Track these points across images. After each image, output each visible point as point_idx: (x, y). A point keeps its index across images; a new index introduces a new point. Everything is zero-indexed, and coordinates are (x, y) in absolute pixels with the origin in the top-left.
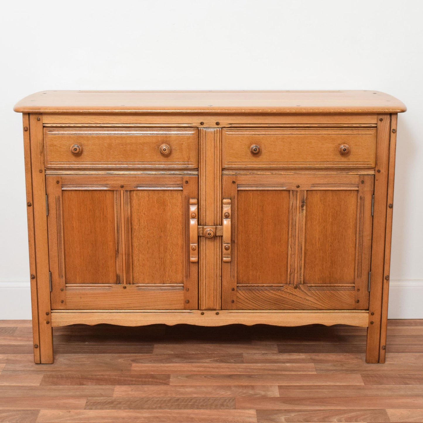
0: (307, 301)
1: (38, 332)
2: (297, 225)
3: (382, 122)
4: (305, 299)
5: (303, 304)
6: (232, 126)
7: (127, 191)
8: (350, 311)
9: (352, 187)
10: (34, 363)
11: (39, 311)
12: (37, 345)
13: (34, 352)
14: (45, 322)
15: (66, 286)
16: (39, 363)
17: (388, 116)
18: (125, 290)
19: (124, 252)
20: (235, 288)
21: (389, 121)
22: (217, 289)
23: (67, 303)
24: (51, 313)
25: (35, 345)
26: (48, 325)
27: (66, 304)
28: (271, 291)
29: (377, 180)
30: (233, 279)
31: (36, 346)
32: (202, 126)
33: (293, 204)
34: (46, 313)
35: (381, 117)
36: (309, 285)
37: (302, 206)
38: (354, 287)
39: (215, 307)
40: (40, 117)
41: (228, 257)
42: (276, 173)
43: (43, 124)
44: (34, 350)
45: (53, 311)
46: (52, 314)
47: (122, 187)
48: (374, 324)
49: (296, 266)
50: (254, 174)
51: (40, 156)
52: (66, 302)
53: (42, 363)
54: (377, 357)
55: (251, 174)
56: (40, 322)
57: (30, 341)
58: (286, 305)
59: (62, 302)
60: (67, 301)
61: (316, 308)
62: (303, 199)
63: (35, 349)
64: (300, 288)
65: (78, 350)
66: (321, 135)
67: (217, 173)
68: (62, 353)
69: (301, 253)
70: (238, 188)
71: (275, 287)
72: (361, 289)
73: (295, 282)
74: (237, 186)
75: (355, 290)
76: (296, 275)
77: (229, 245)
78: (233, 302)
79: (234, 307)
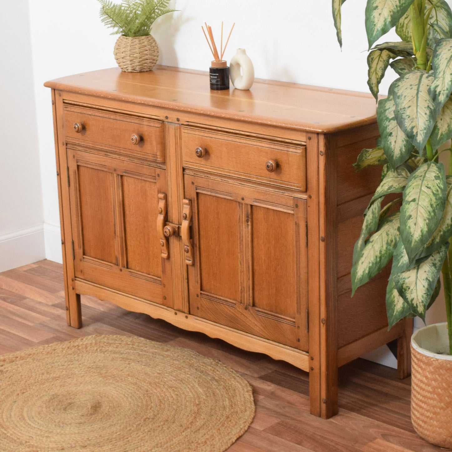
0: (256, 326)
1: (68, 295)
2: (244, 241)
3: (311, 141)
4: (254, 323)
5: (253, 329)
6: (189, 124)
7: (118, 175)
8: (293, 349)
9: (288, 210)
10: (67, 324)
11: (68, 276)
12: (68, 307)
14: (72, 287)
15: (84, 258)
16: (69, 325)
17: (316, 135)
18: (121, 273)
19: (119, 236)
20: (199, 294)
21: (316, 142)
22: (184, 291)
23: (85, 274)
24: (75, 280)
25: (66, 307)
26: (74, 290)
28: (227, 306)
29: (309, 207)
30: (197, 284)
32: (166, 120)
33: (240, 216)
34: (72, 279)
35: (309, 135)
36: (257, 309)
37: (247, 221)
38: (294, 322)
39: (184, 310)
40: (61, 92)
41: (189, 260)
42: (225, 181)
43: (63, 100)
45: (76, 278)
47: (115, 170)
48: (314, 371)
49: (245, 285)
50: (208, 178)
51: (62, 130)
53: (71, 326)
54: (318, 410)
55: (205, 177)
56: (68, 286)
58: (239, 326)
59: (81, 271)
60: (84, 272)
61: (264, 336)
62: (248, 214)
64: (249, 310)
66: (256, 146)
67: (179, 170)
69: (249, 272)
70: (196, 189)
71: (229, 303)
72: (300, 327)
73: (245, 302)
74: (196, 188)
75: (295, 326)
76: (245, 294)
77: (189, 248)
78: (198, 308)
79: (199, 315)
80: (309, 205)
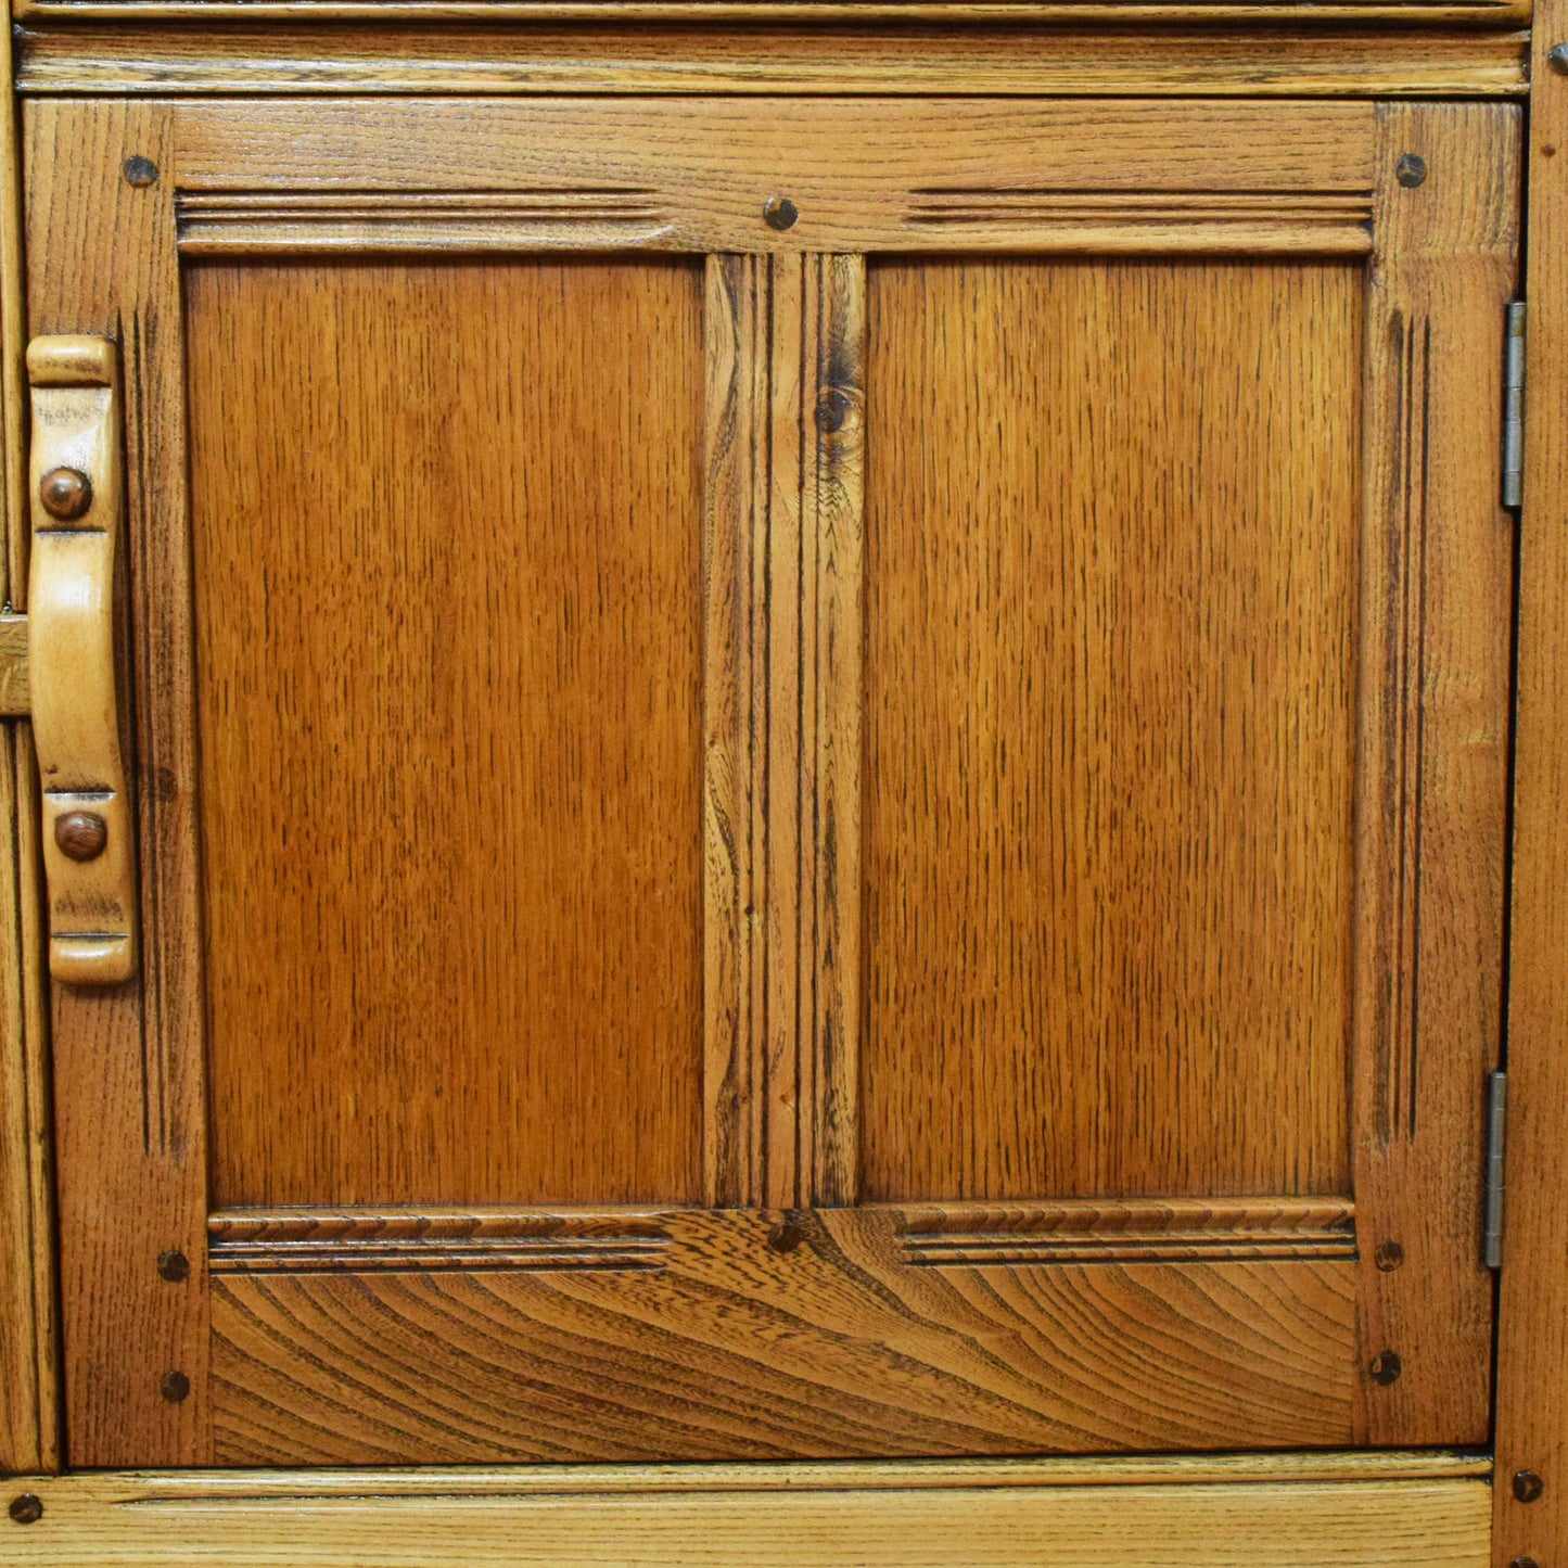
0: (897, 1376)
4: (879, 1349)
5: (862, 1405)
8: (1313, 1463)
9: (1308, 221)
20: (195, 1251)
29: (1549, 152)
33: (734, 391)
36: (914, 1211)
37: (829, 417)
38: (1348, 1223)
41: (100, 936)
49: (781, 1022)
55: (308, 85)
58: (691, 1419)
61: (988, 1437)
62: (836, 347)
64: (824, 1246)
69: (831, 894)
70: (182, 226)
71: (574, 1242)
72: (1411, 1247)
73: (780, 1183)
74: (179, 208)
75: (1356, 1255)
76: (782, 1115)
77: (106, 805)
78: (177, 1387)
79: (190, 1444)
80: (1554, 141)
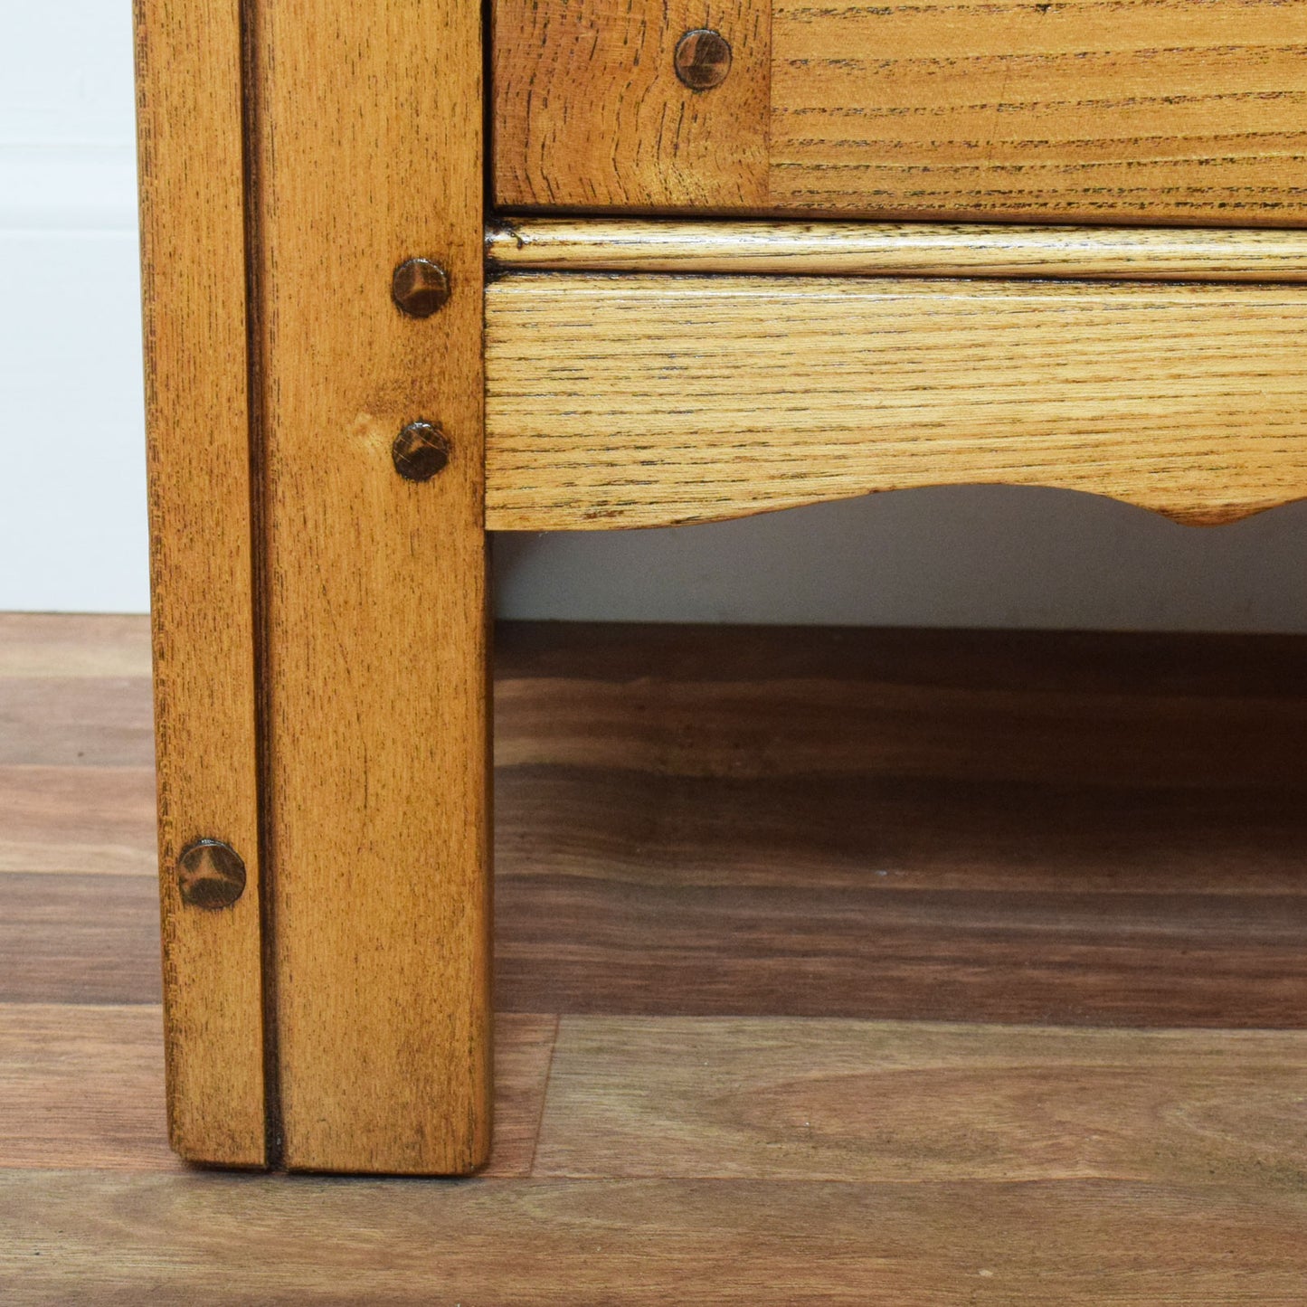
1: (245, 617)
10: (172, 1160)
11: (274, 232)
12: (225, 856)
13: (169, 978)
14: (377, 442)
16: (257, 1156)
23: (785, 96)
25: (190, 854)
26: (426, 490)
27: (761, 111)
31: (206, 870)
34: (403, 273)
44: (169, 934)
45: (528, 234)
46: (495, 290)
52: (765, 76)
53: (296, 1158)
56: (283, 440)
57: (110, 830)
60: (782, 53)
63: (186, 917)
65: (813, 965)
68: (585, 1006)
